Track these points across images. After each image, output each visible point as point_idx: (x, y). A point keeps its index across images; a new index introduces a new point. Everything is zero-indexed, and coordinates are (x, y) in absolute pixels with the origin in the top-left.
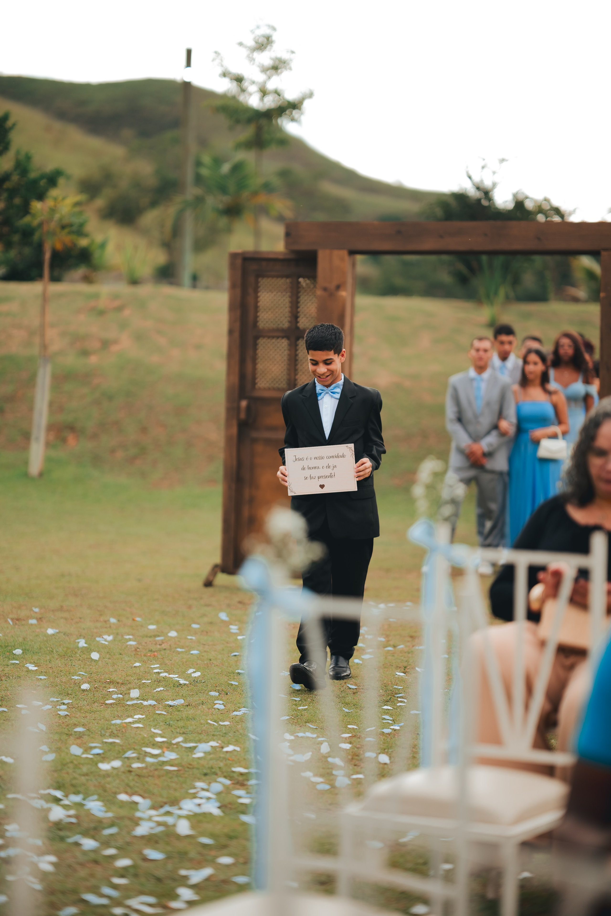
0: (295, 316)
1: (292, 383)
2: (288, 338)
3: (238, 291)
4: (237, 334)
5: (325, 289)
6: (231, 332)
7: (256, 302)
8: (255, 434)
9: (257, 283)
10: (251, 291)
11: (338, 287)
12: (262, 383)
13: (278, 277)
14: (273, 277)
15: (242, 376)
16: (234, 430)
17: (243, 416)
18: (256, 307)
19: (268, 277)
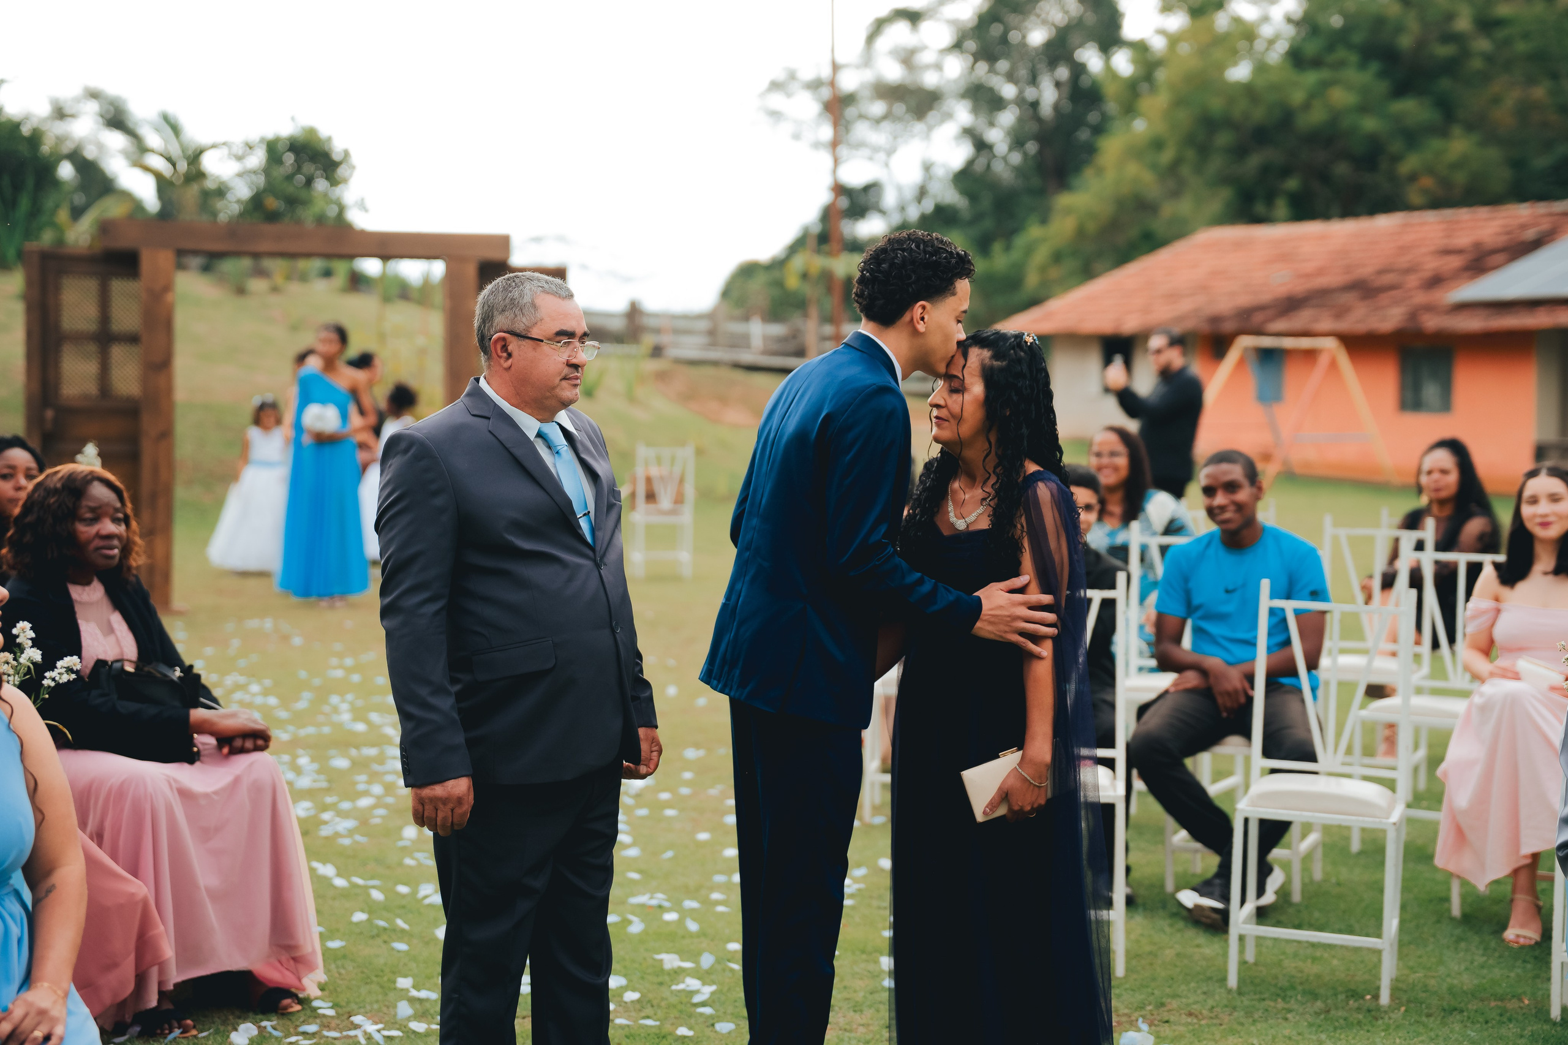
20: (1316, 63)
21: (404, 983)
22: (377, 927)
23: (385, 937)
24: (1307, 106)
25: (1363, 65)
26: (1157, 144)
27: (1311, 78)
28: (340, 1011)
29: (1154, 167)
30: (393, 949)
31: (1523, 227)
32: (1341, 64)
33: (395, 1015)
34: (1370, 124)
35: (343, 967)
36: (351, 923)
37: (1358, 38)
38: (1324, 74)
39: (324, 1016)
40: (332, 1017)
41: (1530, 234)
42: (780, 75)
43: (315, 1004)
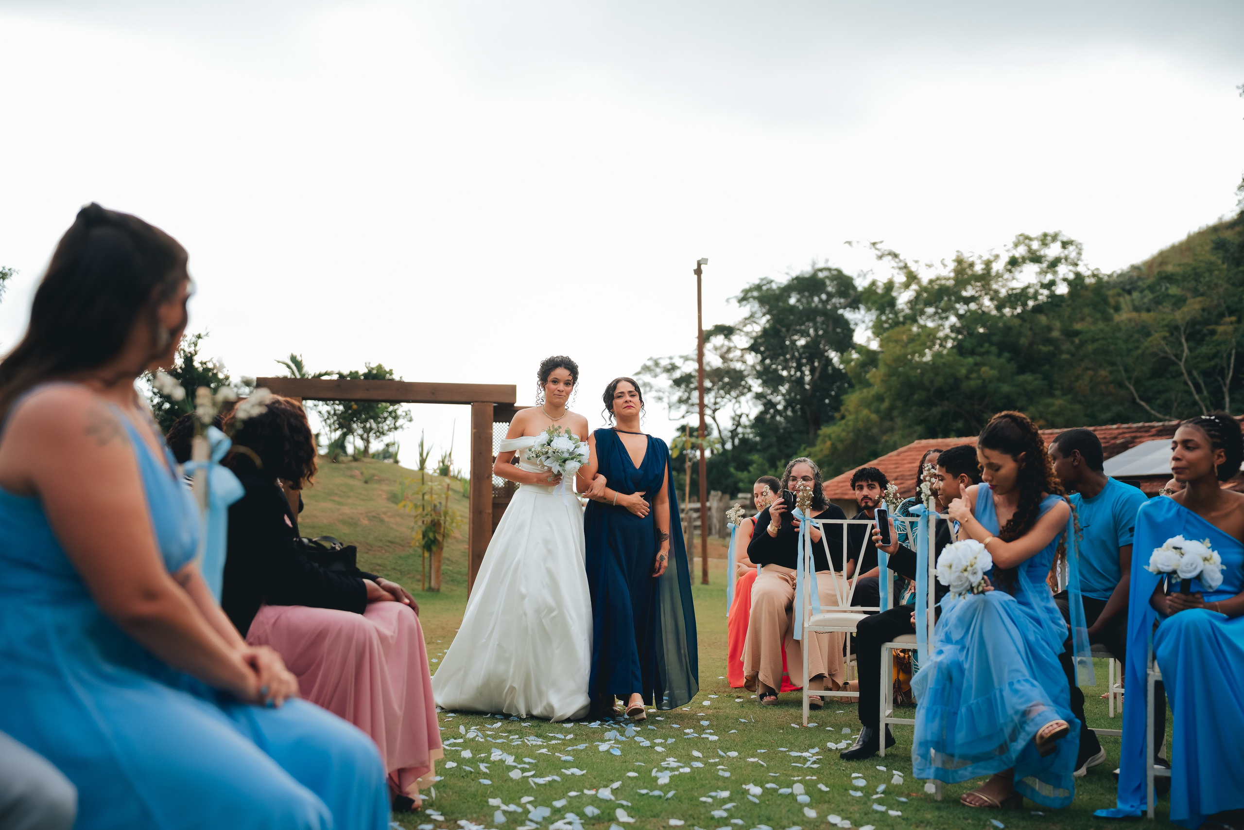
20: (972, 353)
21: (493, 802)
22: (465, 771)
23: (473, 777)
24: (967, 377)
25: (999, 355)
26: (880, 398)
27: (970, 360)
28: (448, 818)
29: (878, 411)
30: (480, 783)
31: (1115, 438)
32: (987, 353)
33: (493, 821)
34: (1006, 388)
35: (444, 792)
36: (445, 768)
37: (995, 339)
38: (978, 359)
39: (435, 820)
40: (442, 821)
41: (1119, 441)
42: (650, 363)
43: (429, 812)
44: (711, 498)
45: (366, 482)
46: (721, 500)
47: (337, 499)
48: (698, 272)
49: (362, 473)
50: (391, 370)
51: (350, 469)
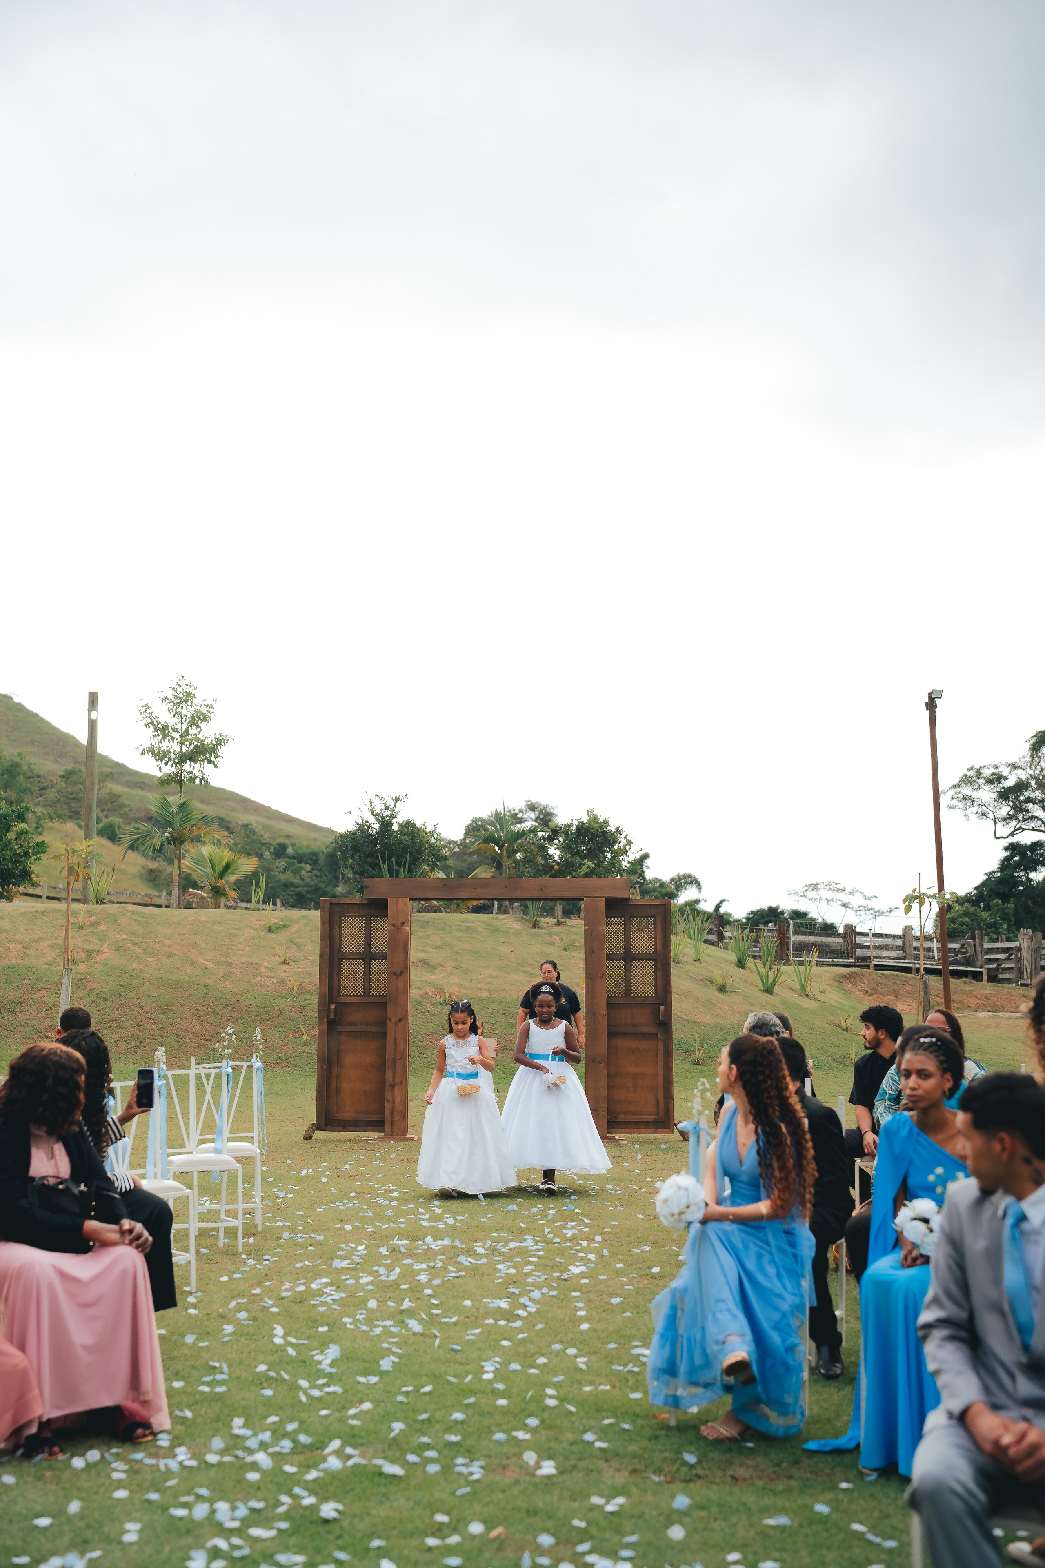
0: (368, 944)
1: (367, 992)
2: (363, 960)
3: (327, 926)
4: (327, 957)
5: (394, 925)
6: (321, 956)
7: (340, 934)
8: (340, 1029)
9: (341, 920)
10: (336, 926)
11: (403, 924)
12: (343, 992)
13: (355, 916)
14: (352, 916)
15: (331, 987)
16: (326, 1026)
17: (332, 1016)
18: (340, 937)
19: (348, 916)
44: (1020, 937)
45: (565, 950)
46: (1031, 939)
47: (529, 969)
48: (931, 705)
49: (562, 940)
50: (606, 822)
51: (550, 935)
